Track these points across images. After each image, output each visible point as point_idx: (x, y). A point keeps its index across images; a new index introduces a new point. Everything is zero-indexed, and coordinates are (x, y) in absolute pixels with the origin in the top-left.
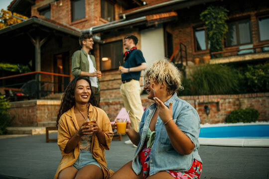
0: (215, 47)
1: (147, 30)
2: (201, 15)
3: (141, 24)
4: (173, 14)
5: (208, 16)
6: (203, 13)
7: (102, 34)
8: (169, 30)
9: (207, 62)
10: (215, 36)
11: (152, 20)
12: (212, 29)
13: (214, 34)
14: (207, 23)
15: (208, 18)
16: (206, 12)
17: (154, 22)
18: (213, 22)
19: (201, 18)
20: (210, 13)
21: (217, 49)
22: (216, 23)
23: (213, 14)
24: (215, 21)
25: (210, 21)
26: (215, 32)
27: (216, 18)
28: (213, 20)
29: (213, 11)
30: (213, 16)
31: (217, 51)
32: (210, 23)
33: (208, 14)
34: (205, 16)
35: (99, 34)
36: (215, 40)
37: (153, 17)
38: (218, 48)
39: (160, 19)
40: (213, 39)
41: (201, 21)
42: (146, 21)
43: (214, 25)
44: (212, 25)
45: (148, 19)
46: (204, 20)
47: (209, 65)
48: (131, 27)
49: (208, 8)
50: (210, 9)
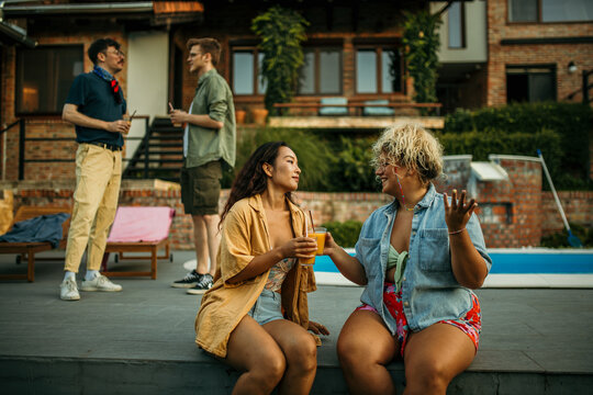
0: (277, 92)
2: (255, 21)
3: (139, 17)
4: (198, 7)
5: (270, 26)
6: (259, 18)
7: (32, 22)
10: (278, 70)
11: (163, 13)
12: (274, 55)
13: (278, 65)
14: (266, 40)
15: (269, 30)
16: (266, 17)
17: (165, 19)
18: (277, 41)
19: (254, 28)
20: (273, 22)
21: (280, 97)
22: (283, 44)
23: (280, 24)
24: (282, 39)
25: (271, 37)
26: (281, 61)
27: (284, 34)
28: (278, 36)
29: (281, 17)
30: (278, 27)
31: (281, 102)
32: (272, 40)
33: (268, 22)
34: (262, 24)
35: (25, 22)
36: (278, 79)
37: (165, 7)
38: (284, 96)
39: (176, 13)
40: (276, 76)
41: (253, 33)
42: (151, 13)
43: (280, 48)
44: (275, 47)
45: (157, 11)
46: (259, 33)
49: (272, 10)
50: (273, 12)
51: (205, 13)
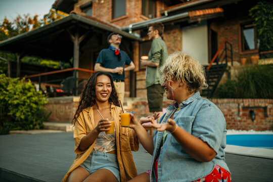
0: (265, 46)
1: (188, 27)
2: (250, 11)
3: (183, 20)
4: (219, 10)
5: (259, 12)
6: (252, 9)
7: (142, 31)
8: (213, 28)
9: (255, 62)
10: (266, 34)
11: (195, 16)
12: (262, 26)
13: (264, 31)
14: (257, 19)
15: (259, 14)
16: (256, 8)
17: (196, 19)
18: (263, 19)
19: (251, 14)
20: (260, 9)
21: (267, 48)
22: (268, 20)
23: (265, 9)
24: (267, 17)
25: (260, 17)
26: (266, 29)
27: (267, 14)
28: (264, 16)
29: (265, 6)
30: (264, 11)
31: (268, 51)
32: (261, 19)
33: (258, 10)
34: (255, 11)
35: (139, 31)
36: (266, 38)
37: (196, 13)
38: (269, 47)
39: (204, 15)
40: (264, 37)
41: (250, 17)
42: (188, 17)
43: (265, 22)
44: (263, 22)
45: (190, 16)
46: (253, 16)
47: (257, 65)
48: (172, 24)
50: (260, 4)
51: (224, 13)
